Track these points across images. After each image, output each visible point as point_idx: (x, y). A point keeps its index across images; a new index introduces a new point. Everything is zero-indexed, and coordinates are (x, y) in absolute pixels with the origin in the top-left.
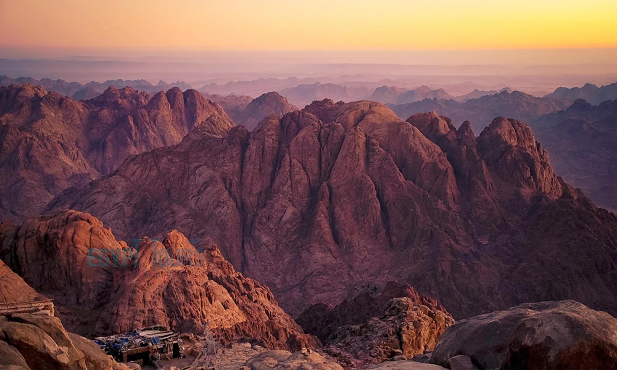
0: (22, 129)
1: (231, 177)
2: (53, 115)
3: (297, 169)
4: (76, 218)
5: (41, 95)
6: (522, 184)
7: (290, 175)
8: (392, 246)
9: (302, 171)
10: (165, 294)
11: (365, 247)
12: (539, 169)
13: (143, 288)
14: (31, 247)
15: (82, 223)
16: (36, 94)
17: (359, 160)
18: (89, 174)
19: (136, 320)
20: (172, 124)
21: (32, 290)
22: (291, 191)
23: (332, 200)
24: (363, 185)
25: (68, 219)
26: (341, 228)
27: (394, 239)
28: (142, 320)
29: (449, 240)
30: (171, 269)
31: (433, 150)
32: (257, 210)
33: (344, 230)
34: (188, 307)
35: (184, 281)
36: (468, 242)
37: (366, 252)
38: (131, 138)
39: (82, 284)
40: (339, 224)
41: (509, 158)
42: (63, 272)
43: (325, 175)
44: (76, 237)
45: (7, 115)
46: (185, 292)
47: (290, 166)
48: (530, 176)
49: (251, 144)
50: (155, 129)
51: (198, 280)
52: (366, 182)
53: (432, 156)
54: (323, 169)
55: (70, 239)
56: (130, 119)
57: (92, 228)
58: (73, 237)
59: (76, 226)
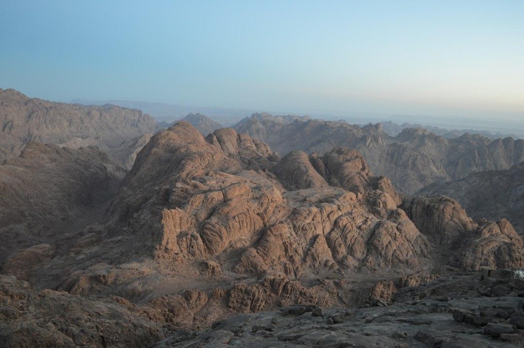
0: (413, 150)
2: (431, 145)
4: (446, 200)
5: (426, 134)
10: (496, 253)
13: (482, 246)
14: (419, 209)
15: (450, 203)
16: (424, 134)
18: (445, 178)
19: (476, 262)
20: (503, 158)
21: (417, 230)
25: (441, 199)
28: (480, 263)
30: (502, 240)
34: (511, 264)
35: (510, 249)
38: (475, 162)
39: (444, 234)
42: (435, 227)
44: (445, 209)
45: (406, 142)
46: (510, 255)
50: (492, 159)
51: (520, 250)
55: (441, 210)
56: (476, 151)
57: (454, 207)
58: (443, 209)
59: (446, 204)
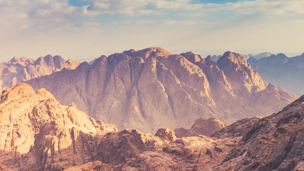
1: (81, 88)
3: (118, 81)
6: (245, 82)
7: (115, 84)
8: (175, 117)
9: (121, 82)
11: (160, 118)
12: (253, 75)
17: (153, 74)
22: (116, 92)
23: (140, 96)
24: (157, 87)
26: (145, 109)
27: (176, 113)
29: (208, 111)
31: (194, 68)
32: (96, 104)
33: (147, 110)
36: (219, 112)
37: (161, 121)
40: (144, 107)
41: (237, 70)
43: (134, 84)
47: (114, 80)
48: (248, 78)
49: (92, 71)
52: (158, 85)
53: (194, 70)
54: (133, 81)
